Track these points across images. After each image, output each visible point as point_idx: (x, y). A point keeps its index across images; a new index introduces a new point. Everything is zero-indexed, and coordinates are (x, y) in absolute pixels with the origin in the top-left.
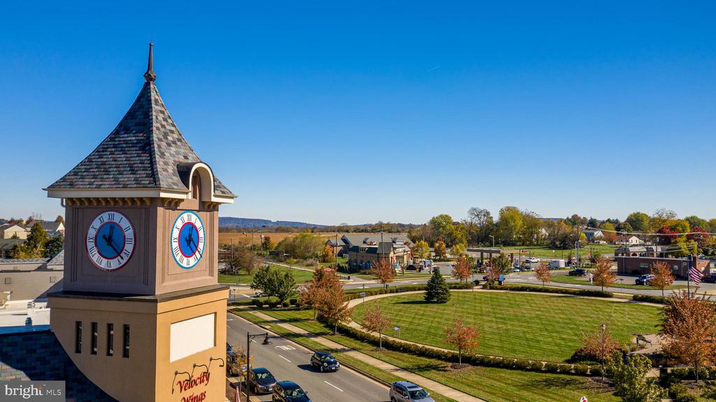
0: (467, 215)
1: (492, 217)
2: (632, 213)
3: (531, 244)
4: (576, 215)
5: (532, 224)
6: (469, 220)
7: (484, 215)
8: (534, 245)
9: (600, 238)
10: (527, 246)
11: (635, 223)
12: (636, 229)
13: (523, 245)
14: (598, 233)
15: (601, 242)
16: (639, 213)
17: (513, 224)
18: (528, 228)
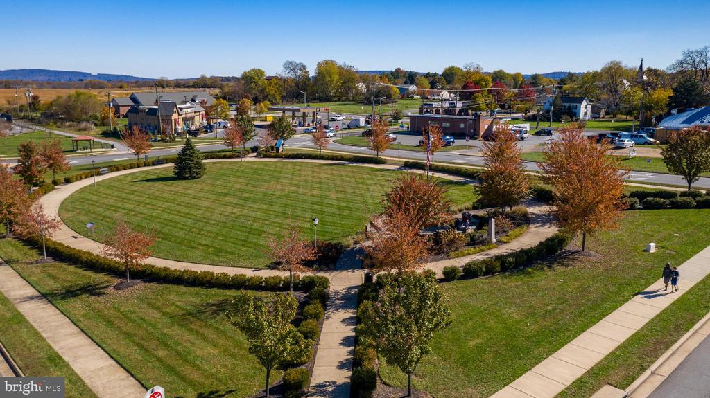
0: (282, 68)
1: (308, 72)
2: (447, 67)
3: (348, 99)
4: (400, 69)
5: (348, 77)
6: (283, 75)
7: (300, 70)
8: (350, 101)
9: (414, 93)
10: (343, 101)
11: (450, 76)
12: (448, 82)
13: (339, 100)
14: (412, 88)
15: (415, 97)
16: (453, 67)
17: (328, 78)
18: (345, 83)
